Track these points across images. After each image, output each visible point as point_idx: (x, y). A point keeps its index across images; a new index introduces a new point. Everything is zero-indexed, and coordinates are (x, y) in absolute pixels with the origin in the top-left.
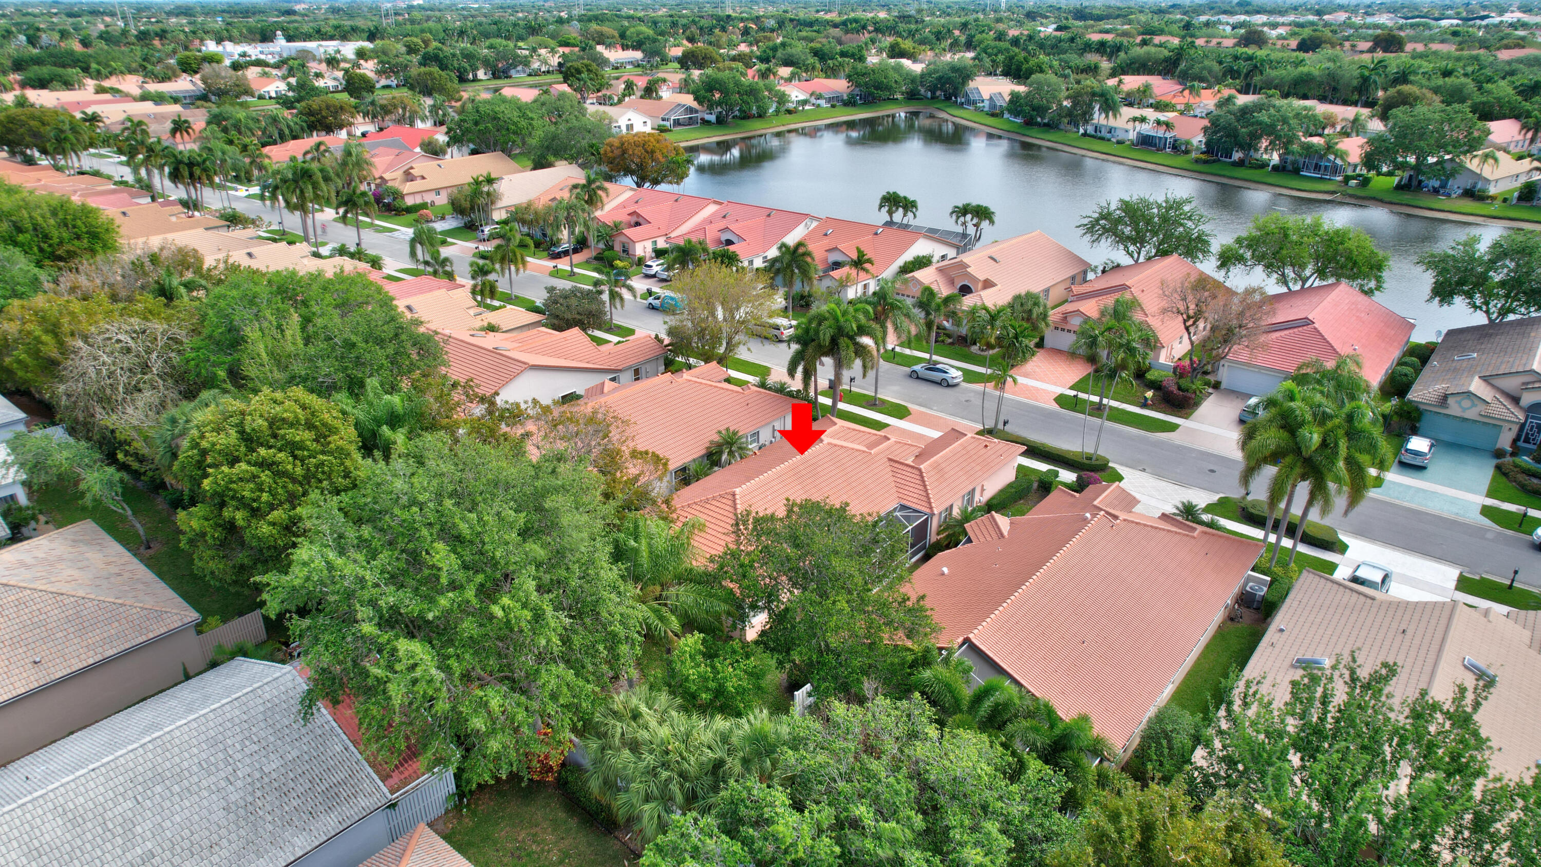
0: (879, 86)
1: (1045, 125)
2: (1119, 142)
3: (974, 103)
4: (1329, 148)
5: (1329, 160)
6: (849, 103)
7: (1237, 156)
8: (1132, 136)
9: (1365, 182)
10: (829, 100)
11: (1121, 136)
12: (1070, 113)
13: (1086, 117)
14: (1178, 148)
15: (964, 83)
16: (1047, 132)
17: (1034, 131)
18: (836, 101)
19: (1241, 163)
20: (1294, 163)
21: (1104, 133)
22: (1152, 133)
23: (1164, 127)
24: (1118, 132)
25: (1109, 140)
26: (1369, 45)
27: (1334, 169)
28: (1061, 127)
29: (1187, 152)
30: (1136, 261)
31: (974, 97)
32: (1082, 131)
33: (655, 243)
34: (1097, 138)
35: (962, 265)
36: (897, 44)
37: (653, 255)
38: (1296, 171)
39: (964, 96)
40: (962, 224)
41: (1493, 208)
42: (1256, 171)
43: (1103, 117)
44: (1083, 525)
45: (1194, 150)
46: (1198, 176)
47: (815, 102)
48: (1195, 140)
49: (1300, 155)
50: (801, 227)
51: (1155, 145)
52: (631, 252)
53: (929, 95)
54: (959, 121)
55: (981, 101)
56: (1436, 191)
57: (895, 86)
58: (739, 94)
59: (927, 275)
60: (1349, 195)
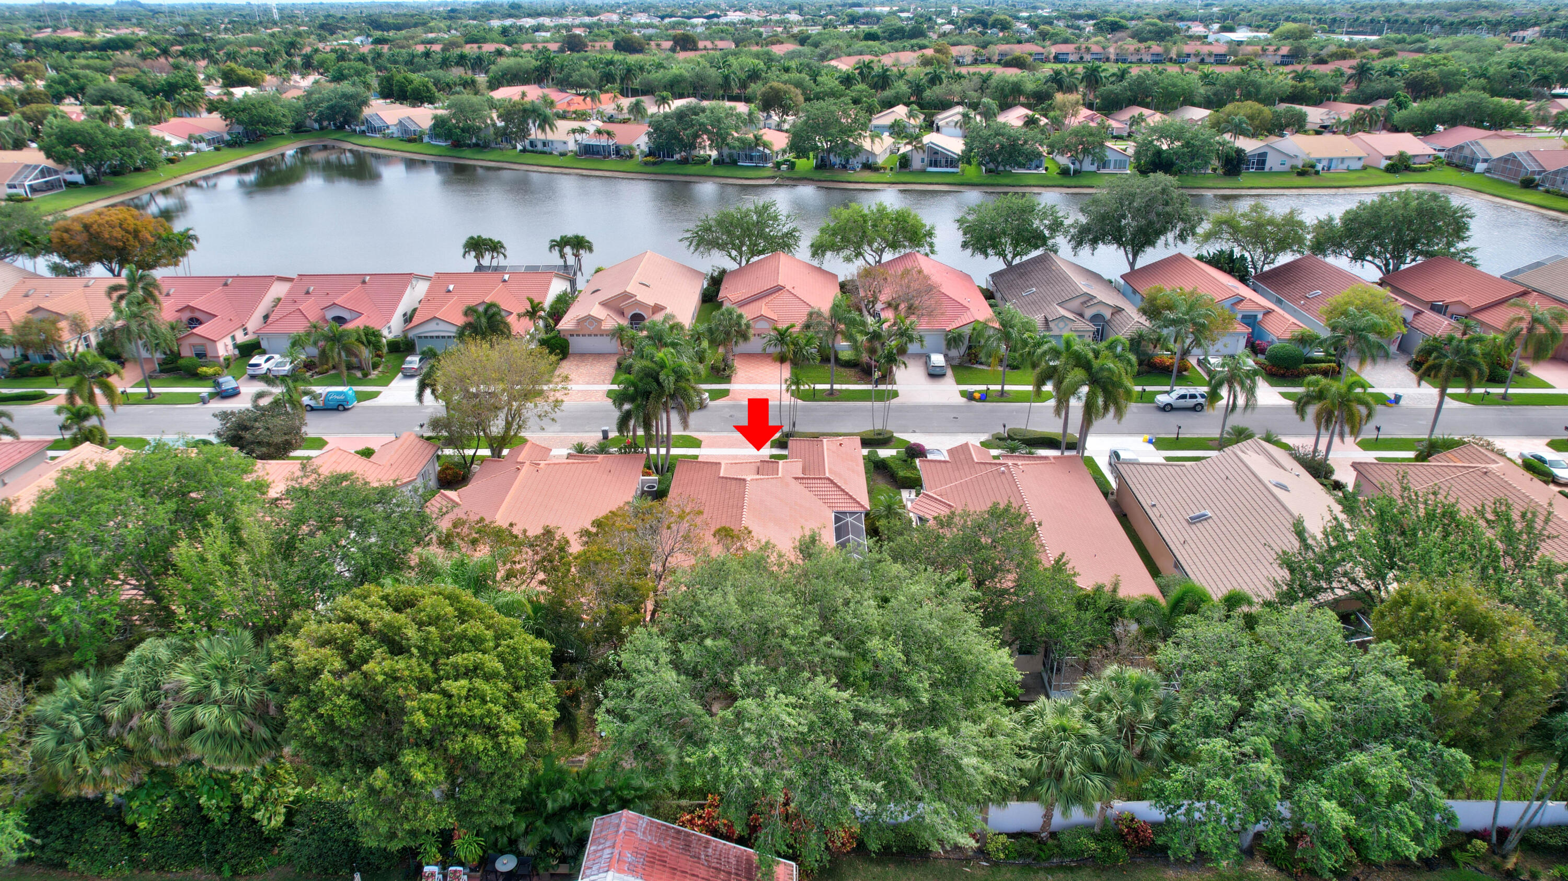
0: (266, 122)
1: (476, 145)
2: (562, 154)
3: (380, 130)
5: (759, 151)
6: (233, 144)
7: (678, 156)
8: (572, 146)
9: (791, 165)
10: (209, 143)
11: (561, 148)
12: (503, 132)
13: (523, 133)
14: (621, 154)
15: (361, 111)
16: (481, 152)
17: (467, 153)
18: (218, 144)
19: (685, 162)
20: (730, 156)
22: (594, 142)
23: (606, 136)
24: (556, 145)
25: (551, 153)
26: (671, 43)
27: (765, 158)
28: (493, 145)
29: (631, 156)
30: (740, 264)
31: (377, 123)
32: (519, 147)
33: (233, 338)
34: (536, 152)
35: (627, 296)
36: (232, 70)
37: (237, 352)
38: (734, 163)
39: (363, 124)
40: (563, 256)
41: (889, 176)
42: (702, 167)
43: (539, 132)
44: (1009, 477)
45: (637, 153)
46: (653, 177)
47: (194, 145)
48: (634, 145)
49: (734, 148)
50: (409, 289)
51: (598, 153)
52: (210, 354)
53: (316, 126)
54: (361, 149)
55: (388, 127)
56: (844, 167)
57: (284, 119)
58: (114, 146)
59: (598, 312)
60: (782, 178)
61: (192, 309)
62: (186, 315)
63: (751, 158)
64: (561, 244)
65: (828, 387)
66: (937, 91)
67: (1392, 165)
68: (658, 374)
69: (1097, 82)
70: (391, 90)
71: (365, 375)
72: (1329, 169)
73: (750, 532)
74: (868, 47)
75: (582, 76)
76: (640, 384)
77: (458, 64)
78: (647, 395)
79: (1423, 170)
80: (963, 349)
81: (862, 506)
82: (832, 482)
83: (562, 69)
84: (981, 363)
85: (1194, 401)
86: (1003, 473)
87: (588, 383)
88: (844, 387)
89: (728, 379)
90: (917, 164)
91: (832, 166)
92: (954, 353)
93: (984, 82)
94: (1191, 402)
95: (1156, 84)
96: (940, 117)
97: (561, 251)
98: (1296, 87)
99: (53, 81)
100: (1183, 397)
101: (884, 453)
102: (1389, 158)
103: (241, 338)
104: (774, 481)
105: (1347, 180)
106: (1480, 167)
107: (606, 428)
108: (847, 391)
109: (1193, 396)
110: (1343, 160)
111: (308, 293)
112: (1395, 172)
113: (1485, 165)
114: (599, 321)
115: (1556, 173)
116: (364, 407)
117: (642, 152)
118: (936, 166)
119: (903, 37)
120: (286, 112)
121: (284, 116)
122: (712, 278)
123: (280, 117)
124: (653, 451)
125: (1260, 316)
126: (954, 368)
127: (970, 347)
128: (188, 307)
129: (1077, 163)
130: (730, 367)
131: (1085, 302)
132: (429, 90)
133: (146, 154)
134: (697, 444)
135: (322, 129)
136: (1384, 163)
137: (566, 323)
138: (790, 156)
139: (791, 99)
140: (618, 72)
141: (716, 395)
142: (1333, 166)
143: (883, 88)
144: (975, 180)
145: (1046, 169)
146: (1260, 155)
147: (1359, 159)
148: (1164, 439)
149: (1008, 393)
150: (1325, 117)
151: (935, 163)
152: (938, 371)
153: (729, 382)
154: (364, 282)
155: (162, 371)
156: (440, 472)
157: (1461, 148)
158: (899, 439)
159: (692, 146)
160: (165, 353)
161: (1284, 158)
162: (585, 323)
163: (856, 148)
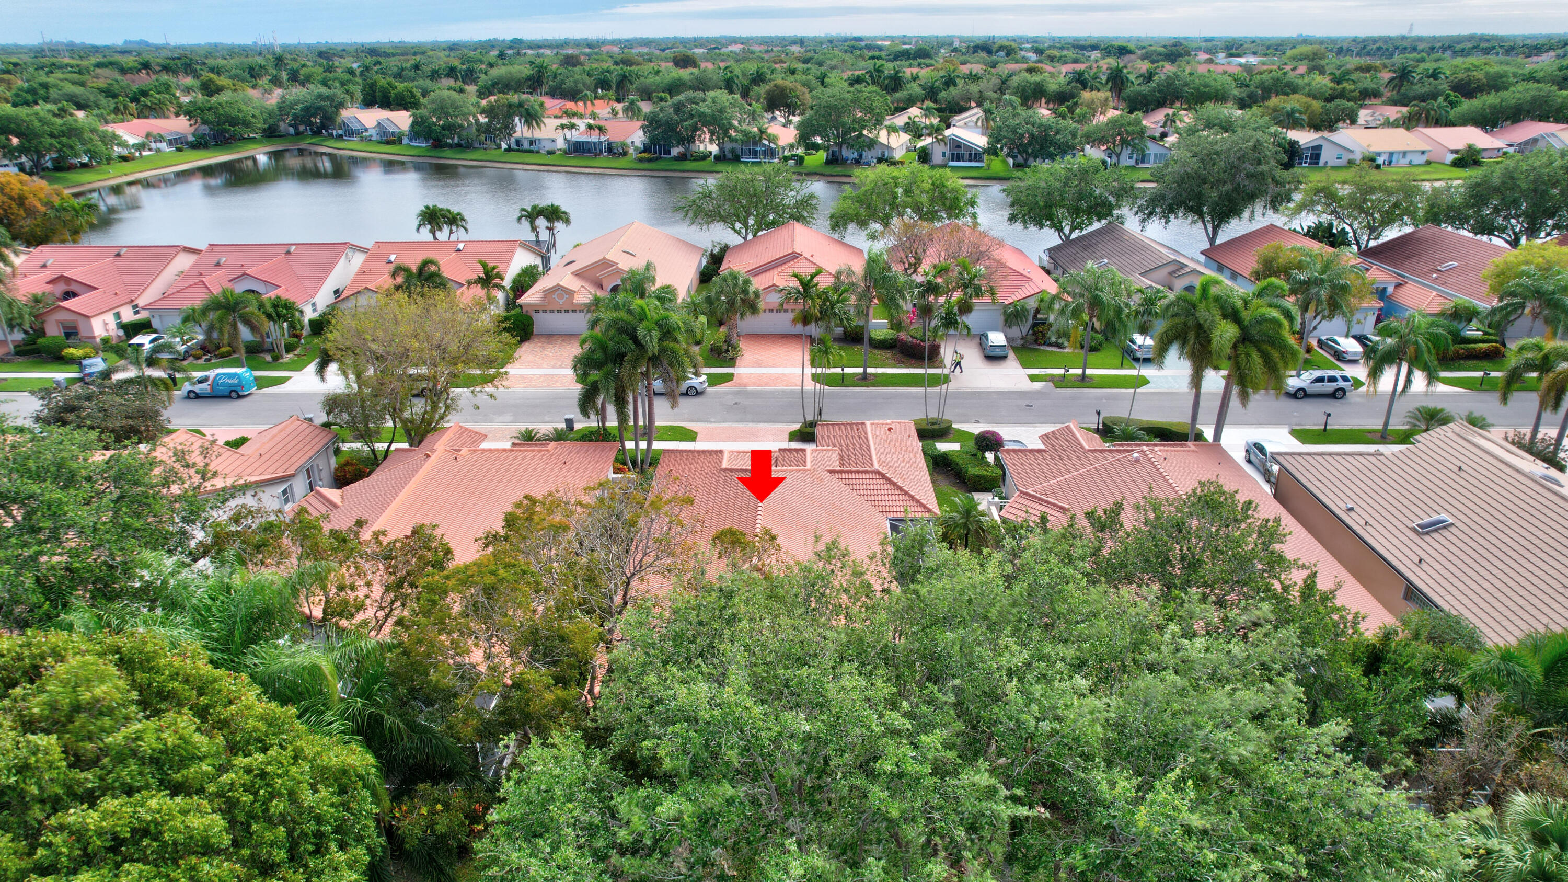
0: (234, 122)
1: (459, 146)
2: (550, 153)
3: (357, 133)
4: (762, 132)
5: (764, 145)
6: (199, 144)
7: (675, 151)
8: (561, 144)
9: (800, 160)
10: (170, 143)
11: (549, 146)
12: (487, 130)
13: (508, 128)
14: (614, 151)
15: (337, 113)
16: (463, 152)
17: (448, 153)
18: (180, 144)
19: (683, 157)
20: (733, 151)
21: (526, 145)
22: (585, 138)
23: (597, 131)
24: (543, 143)
25: (538, 152)
27: (770, 153)
28: (476, 145)
29: (625, 154)
30: (745, 238)
31: (354, 126)
32: (504, 146)
33: (118, 315)
34: (522, 151)
35: (605, 264)
36: (211, 80)
37: (121, 333)
38: (737, 158)
39: (340, 128)
40: (534, 229)
42: (702, 163)
43: (525, 129)
44: (1148, 466)
45: (631, 151)
46: (648, 173)
47: (153, 145)
48: (629, 141)
49: (736, 141)
50: (343, 260)
51: (589, 151)
52: (83, 333)
53: (292, 130)
54: (335, 152)
55: (366, 130)
56: (858, 161)
57: (253, 120)
58: (52, 135)
59: (569, 281)
61: (68, 280)
62: (61, 288)
63: (755, 154)
64: (532, 215)
65: (860, 370)
66: (954, 92)
67: (1459, 160)
68: (635, 329)
69: (1122, 83)
70: (374, 97)
71: (276, 359)
72: (1390, 163)
73: (773, 538)
75: (576, 82)
76: (610, 344)
77: (448, 76)
78: (619, 358)
80: (1026, 328)
81: (929, 511)
82: (883, 476)
83: (555, 77)
84: (1050, 345)
85: (1334, 385)
86: (1137, 461)
87: (553, 367)
88: (880, 371)
89: (732, 362)
90: (937, 158)
91: (844, 162)
92: (1015, 332)
93: (1003, 82)
94: (1329, 387)
95: (1186, 85)
96: (957, 118)
97: (532, 223)
98: (1335, 90)
99: (21, 90)
100: (1320, 380)
101: (943, 447)
102: (1456, 152)
103: (128, 315)
104: (802, 474)
107: (571, 416)
108: (883, 375)
109: (1332, 379)
110: (1404, 153)
111: (218, 264)
112: (1463, 167)
114: (570, 293)
116: (264, 394)
117: (636, 149)
118: (958, 160)
119: (909, 58)
120: (257, 113)
121: (253, 116)
122: (712, 255)
123: (249, 118)
124: (630, 445)
125: (1390, 289)
126: (1015, 349)
127: (1034, 325)
128: (62, 278)
129: (1114, 156)
130: (734, 347)
131: (1174, 272)
132: (413, 96)
133: (89, 146)
134: (691, 436)
135: (298, 134)
136: (1451, 157)
137: (531, 297)
138: (800, 151)
139: (797, 97)
140: (614, 78)
141: (714, 380)
142: (1394, 159)
143: (895, 90)
144: (1002, 174)
146: (1314, 148)
147: (1423, 153)
148: (1308, 431)
149: (1091, 378)
150: (1370, 118)
151: (957, 158)
152: (998, 352)
153: (734, 366)
154: (288, 253)
155: (18, 353)
156: (336, 470)
157: (1533, 142)
158: (958, 431)
159: (691, 140)
160: (26, 332)
161: (1340, 151)
162: (555, 296)
163: (871, 140)
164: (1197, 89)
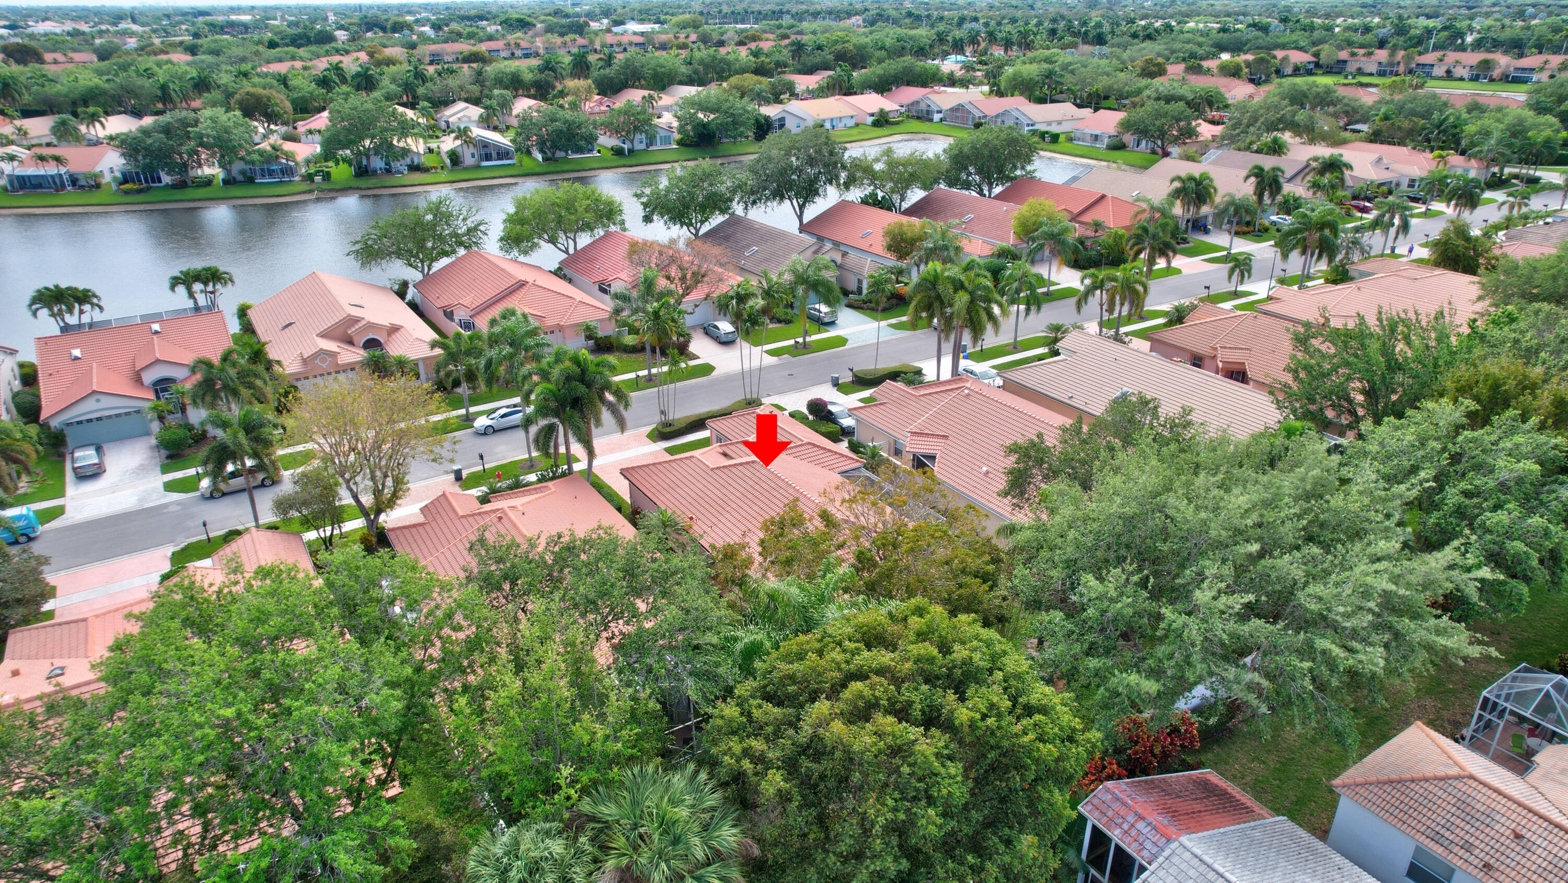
4: (276, 150)
5: (280, 163)
9: (327, 176)
14: (82, 183)
23: (52, 163)
27: (289, 171)
30: (422, 272)
38: (249, 180)
41: (444, 176)
42: (208, 189)
46: (140, 208)
51: (40, 186)
56: (389, 171)
60: (322, 191)
63: (271, 173)
64: (186, 281)
67: (878, 121)
72: (834, 127)
74: (287, 53)
79: (897, 123)
81: (858, 461)
86: (968, 395)
90: (469, 160)
91: (374, 172)
96: (446, 113)
97: (187, 290)
102: (872, 115)
105: (852, 135)
106: (937, 117)
110: (840, 119)
112: (879, 127)
113: (941, 116)
114: (333, 355)
115: (997, 116)
117: (115, 178)
118: (487, 160)
129: (628, 143)
136: (870, 120)
138: (323, 165)
139: (277, 104)
142: (836, 125)
144: (536, 169)
145: (599, 152)
146: (780, 118)
147: (851, 118)
151: (488, 157)
152: (730, 337)
157: (917, 102)
161: (798, 121)
162: (317, 361)
163: (403, 149)
164: (654, 70)
